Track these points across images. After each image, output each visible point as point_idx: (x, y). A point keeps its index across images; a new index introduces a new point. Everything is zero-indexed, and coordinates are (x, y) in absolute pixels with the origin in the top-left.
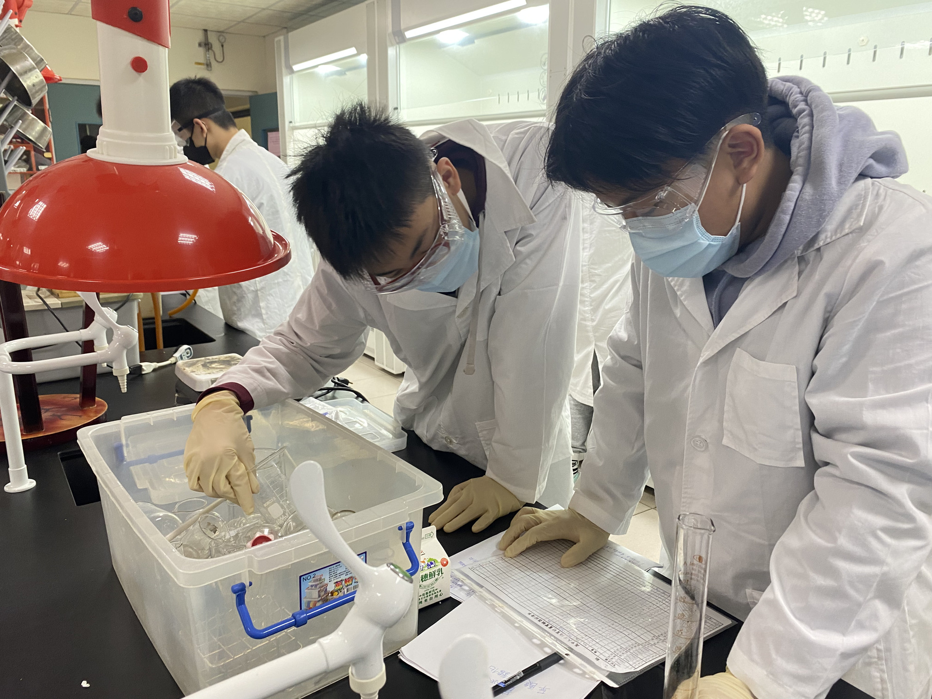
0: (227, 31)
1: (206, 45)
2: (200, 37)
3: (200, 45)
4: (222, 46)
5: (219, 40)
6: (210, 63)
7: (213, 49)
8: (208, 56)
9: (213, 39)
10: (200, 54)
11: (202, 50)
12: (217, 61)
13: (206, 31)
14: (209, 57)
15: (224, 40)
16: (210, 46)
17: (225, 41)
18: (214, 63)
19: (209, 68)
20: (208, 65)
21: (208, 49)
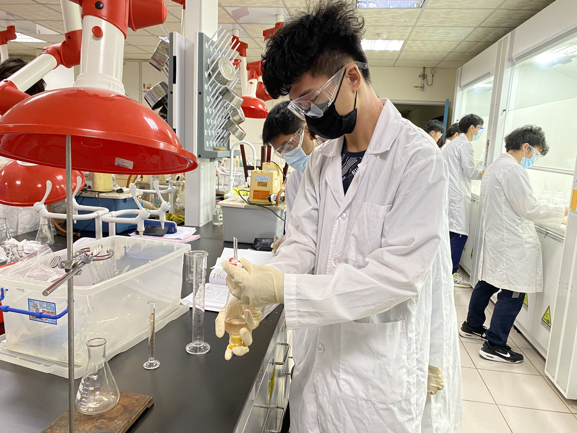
0: (436, 67)
1: (424, 76)
2: (421, 72)
3: (420, 76)
4: (433, 76)
5: (431, 73)
6: (424, 86)
7: (427, 78)
8: (423, 82)
9: (428, 72)
10: (419, 82)
11: (421, 79)
13: (424, 68)
16: (425, 76)
17: (435, 73)
18: (426, 85)
19: (423, 89)
20: (422, 87)
21: (424, 78)
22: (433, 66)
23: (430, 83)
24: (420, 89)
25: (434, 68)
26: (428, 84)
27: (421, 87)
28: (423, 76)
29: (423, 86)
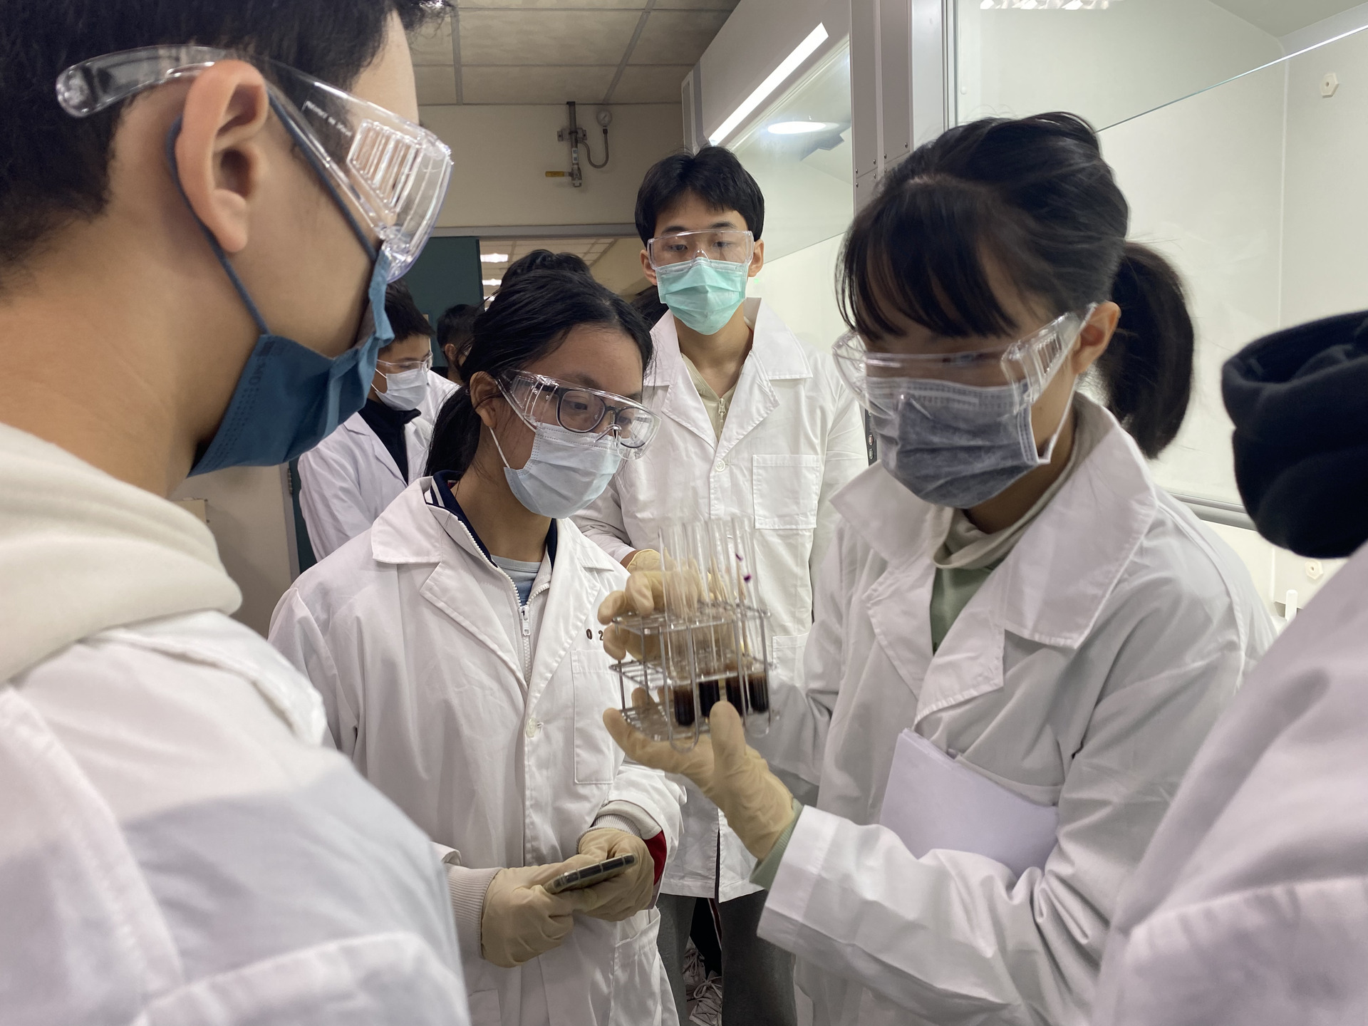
0: (613, 99)
1: (574, 135)
2: (560, 119)
3: (560, 136)
4: (605, 132)
5: (599, 122)
6: (579, 169)
7: (586, 140)
8: (574, 155)
9: (587, 120)
10: (561, 155)
11: (565, 145)
12: (595, 166)
13: (571, 104)
14: (575, 159)
15: (607, 119)
16: (580, 135)
17: (610, 122)
18: (587, 169)
19: (577, 182)
20: (575, 175)
21: (577, 142)
22: (601, 98)
23: (599, 156)
24: (567, 179)
25: (603, 104)
26: (594, 159)
27: (571, 174)
28: (570, 133)
29: (576, 172)
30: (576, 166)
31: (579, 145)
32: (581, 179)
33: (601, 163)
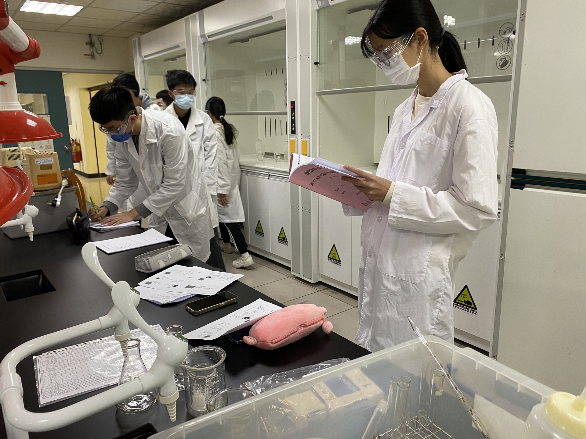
0: (103, 35)
2: (87, 39)
3: (87, 43)
4: (101, 44)
5: (99, 41)
6: (94, 54)
7: (95, 46)
9: (95, 40)
11: (88, 47)
13: (90, 35)
14: (92, 51)
15: (101, 40)
16: (93, 44)
18: (96, 54)
19: (93, 58)
20: (93, 56)
22: (100, 34)
23: (99, 51)
24: (90, 57)
25: (100, 36)
26: (98, 52)
27: (92, 56)
28: (90, 43)
30: (92, 53)
31: (93, 47)
32: (94, 57)
33: (99, 53)
